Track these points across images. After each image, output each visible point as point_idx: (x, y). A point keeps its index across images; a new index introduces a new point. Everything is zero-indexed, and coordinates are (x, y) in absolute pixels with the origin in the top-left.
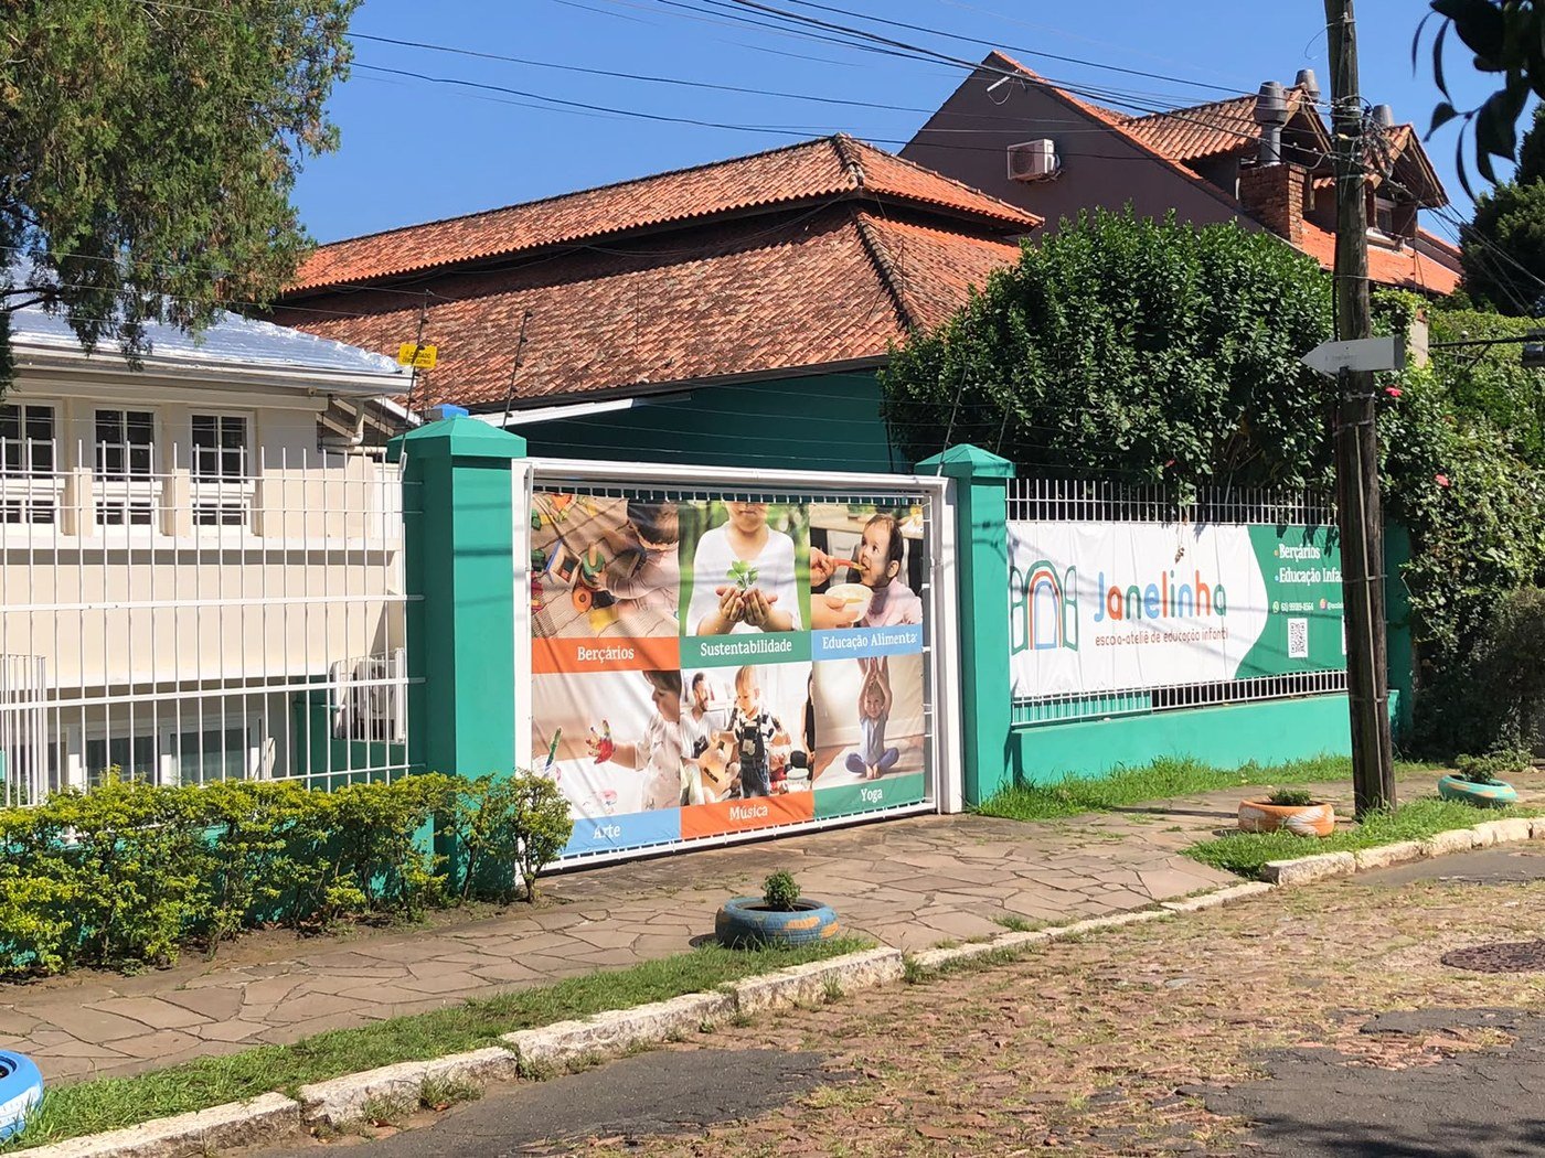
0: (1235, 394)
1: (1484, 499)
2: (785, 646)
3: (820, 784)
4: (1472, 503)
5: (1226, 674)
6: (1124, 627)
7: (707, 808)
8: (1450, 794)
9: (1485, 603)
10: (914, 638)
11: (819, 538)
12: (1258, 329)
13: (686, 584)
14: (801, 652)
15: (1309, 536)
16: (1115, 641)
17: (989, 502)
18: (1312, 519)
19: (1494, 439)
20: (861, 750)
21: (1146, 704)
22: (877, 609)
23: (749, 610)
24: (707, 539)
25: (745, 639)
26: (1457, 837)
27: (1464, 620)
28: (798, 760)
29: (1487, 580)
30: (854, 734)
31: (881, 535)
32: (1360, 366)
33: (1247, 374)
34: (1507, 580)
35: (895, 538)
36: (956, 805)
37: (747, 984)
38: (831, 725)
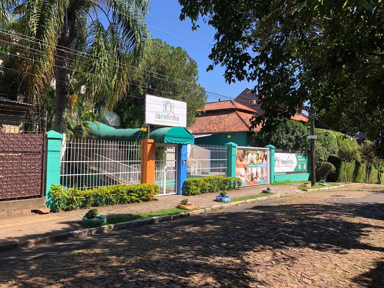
0: (296, 139)
1: (319, 151)
2: (255, 166)
3: (257, 180)
4: (318, 152)
5: (293, 171)
6: (284, 165)
7: (249, 182)
8: (320, 184)
9: (320, 163)
10: (266, 165)
11: (258, 154)
12: (298, 132)
13: (247, 159)
14: (256, 167)
15: (301, 155)
16: (283, 166)
17: (273, 151)
18: (301, 153)
19: (320, 144)
20: (261, 177)
21: (285, 174)
22: (262, 162)
23: (252, 162)
24: (249, 154)
25: (252, 165)
26: (322, 189)
27: (317, 165)
28: (256, 178)
29: (320, 161)
30: (260, 175)
31: (263, 154)
32: (313, 138)
33: (297, 137)
34: (322, 161)
35: (264, 154)
36: (269, 183)
37: (270, 196)
38: (258, 174)
